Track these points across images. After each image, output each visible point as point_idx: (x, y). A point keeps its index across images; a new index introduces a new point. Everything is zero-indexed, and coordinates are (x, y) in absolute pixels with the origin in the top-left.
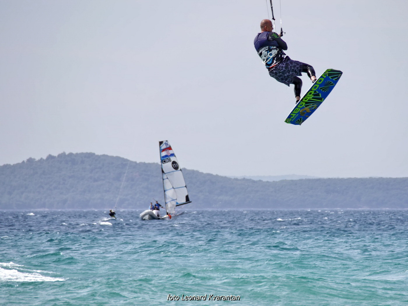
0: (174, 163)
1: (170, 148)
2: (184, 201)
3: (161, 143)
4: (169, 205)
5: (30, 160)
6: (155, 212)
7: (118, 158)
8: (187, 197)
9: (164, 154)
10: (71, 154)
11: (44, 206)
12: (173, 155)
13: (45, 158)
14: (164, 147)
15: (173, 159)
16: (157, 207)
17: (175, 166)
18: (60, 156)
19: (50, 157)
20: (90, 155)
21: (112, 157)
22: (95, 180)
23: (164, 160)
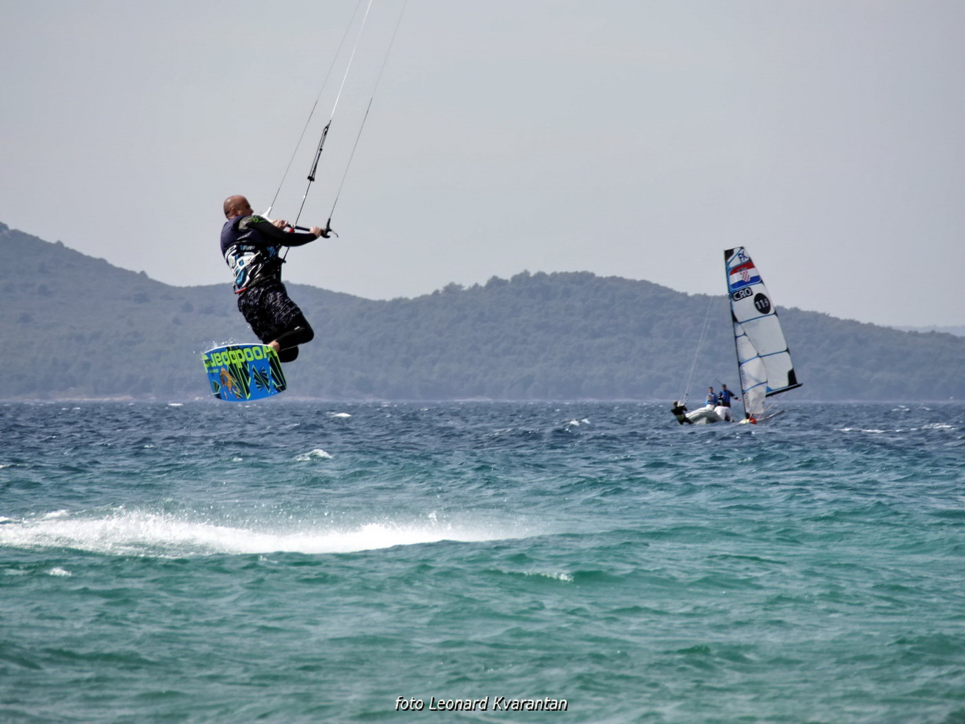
0: (760, 297)
1: (749, 264)
2: (785, 383)
3: (728, 253)
4: (751, 395)
5: (452, 290)
6: (719, 410)
7: (645, 285)
8: (792, 376)
9: (736, 278)
10: (541, 275)
11: (480, 391)
12: (757, 279)
13: (483, 283)
14: (735, 262)
15: (756, 289)
16: (725, 398)
17: (763, 304)
18: (517, 279)
19: (496, 282)
20: (584, 279)
21: (633, 283)
22: (595, 335)
23: (736, 292)
